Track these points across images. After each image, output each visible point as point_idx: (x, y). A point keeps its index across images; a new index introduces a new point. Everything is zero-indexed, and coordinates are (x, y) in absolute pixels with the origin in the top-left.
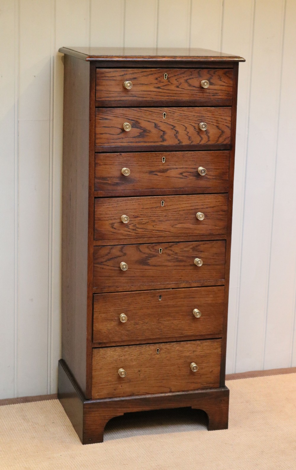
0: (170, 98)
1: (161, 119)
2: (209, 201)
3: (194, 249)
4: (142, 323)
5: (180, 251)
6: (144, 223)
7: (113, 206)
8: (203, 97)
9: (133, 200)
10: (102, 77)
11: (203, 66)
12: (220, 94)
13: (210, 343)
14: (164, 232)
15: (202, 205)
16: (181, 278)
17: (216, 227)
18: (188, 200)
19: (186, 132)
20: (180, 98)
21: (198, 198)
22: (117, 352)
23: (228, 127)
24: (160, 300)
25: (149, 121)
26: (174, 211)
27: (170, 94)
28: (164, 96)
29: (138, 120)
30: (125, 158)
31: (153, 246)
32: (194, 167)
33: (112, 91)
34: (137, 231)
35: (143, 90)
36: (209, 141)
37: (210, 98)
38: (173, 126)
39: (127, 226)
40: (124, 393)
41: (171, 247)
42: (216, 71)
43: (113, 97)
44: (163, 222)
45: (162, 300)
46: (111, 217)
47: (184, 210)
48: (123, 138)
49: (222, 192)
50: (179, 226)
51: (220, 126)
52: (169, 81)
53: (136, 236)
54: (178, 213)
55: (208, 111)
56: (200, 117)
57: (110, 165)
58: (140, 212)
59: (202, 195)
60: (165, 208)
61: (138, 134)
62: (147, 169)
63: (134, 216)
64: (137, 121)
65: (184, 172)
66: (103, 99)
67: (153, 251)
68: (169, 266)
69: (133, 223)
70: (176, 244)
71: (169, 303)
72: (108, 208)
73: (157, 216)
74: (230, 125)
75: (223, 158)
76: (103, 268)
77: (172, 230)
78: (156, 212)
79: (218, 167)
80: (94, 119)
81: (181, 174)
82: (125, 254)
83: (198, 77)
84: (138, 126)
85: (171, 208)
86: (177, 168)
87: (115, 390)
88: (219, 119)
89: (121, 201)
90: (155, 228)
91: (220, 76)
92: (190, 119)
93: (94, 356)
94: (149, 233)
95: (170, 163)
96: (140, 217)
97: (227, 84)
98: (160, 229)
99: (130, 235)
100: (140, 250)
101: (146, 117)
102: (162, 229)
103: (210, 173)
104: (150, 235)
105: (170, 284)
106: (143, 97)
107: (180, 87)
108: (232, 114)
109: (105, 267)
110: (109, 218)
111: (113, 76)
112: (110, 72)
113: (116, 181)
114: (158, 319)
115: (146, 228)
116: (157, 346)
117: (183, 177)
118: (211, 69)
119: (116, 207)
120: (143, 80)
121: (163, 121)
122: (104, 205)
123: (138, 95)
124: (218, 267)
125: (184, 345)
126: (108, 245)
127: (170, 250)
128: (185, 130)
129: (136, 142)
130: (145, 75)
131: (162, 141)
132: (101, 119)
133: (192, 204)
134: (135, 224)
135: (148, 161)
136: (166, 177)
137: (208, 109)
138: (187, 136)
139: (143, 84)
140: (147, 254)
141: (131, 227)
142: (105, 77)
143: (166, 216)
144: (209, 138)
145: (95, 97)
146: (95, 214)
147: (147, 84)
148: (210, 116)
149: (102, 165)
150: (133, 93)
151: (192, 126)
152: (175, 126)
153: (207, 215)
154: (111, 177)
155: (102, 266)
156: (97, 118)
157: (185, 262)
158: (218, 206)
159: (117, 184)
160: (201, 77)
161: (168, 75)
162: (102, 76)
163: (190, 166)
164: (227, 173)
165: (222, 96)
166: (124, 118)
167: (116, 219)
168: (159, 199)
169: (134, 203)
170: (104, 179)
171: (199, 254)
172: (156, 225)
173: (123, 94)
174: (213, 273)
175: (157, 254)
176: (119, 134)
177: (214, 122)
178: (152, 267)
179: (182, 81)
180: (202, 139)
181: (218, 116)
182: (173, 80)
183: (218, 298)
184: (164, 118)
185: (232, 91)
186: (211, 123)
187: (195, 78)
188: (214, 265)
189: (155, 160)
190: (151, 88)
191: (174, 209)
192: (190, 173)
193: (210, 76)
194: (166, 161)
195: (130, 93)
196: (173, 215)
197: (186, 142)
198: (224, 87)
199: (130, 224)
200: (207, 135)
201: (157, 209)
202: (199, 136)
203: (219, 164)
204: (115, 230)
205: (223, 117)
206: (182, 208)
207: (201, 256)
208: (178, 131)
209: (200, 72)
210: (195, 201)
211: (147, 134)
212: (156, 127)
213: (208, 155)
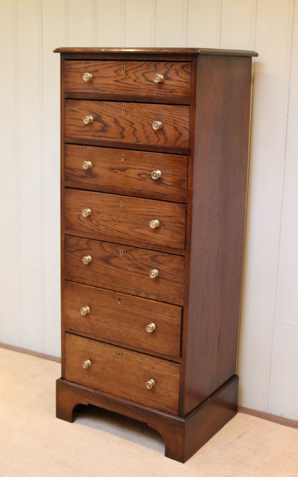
0: (128, 92)
1: (120, 114)
2: (166, 209)
3: (153, 259)
4: (103, 322)
5: (140, 258)
6: (105, 220)
7: (79, 198)
8: (160, 93)
9: (95, 195)
10: (70, 69)
11: (161, 59)
12: (177, 91)
13: (169, 365)
14: (123, 234)
15: (159, 212)
16: (140, 287)
17: (173, 240)
18: (146, 204)
19: (144, 131)
20: (137, 93)
21: (155, 203)
22: (85, 342)
23: (186, 129)
24: (119, 303)
25: (109, 116)
26: (132, 214)
27: (129, 89)
28: (122, 91)
29: (100, 114)
30: (89, 152)
31: (114, 247)
32: (152, 169)
33: (77, 83)
34: (100, 227)
35: (104, 83)
36: (166, 142)
37: (167, 95)
38: (131, 122)
40: (91, 384)
41: (130, 251)
42: (173, 65)
43: (78, 89)
44: (122, 223)
45: (121, 304)
46: (78, 208)
47: (142, 214)
48: (87, 131)
49: (180, 202)
50: (137, 230)
51: (179, 127)
52: (127, 75)
53: (99, 232)
54: (136, 217)
55: (165, 109)
56: (158, 115)
57: (77, 156)
58: (103, 208)
59: (159, 201)
60: (124, 209)
61: (100, 129)
62: (109, 165)
63: (96, 211)
64: (99, 115)
65: (142, 174)
66: (70, 91)
67: (115, 251)
68: (129, 271)
69: (96, 219)
70: (136, 249)
71: (127, 309)
72: (75, 199)
74: (188, 127)
75: (181, 164)
76: (72, 257)
77: (131, 233)
78: (116, 211)
79: (175, 173)
80: (64, 109)
81: (139, 175)
82: (90, 249)
83: (154, 71)
84: (100, 120)
85: (129, 210)
86: (135, 169)
87: (83, 378)
88: (177, 120)
89: (85, 194)
90: (115, 227)
91: (178, 71)
92: (148, 116)
93: (67, 340)
94: (110, 232)
95: (129, 162)
96: (102, 214)
97: (185, 79)
98: (119, 230)
99: (93, 229)
100: (103, 247)
101: (107, 111)
102: (121, 230)
103: (168, 178)
104: (111, 234)
105: (131, 290)
106: (104, 91)
107: (137, 80)
108: (190, 114)
109: (74, 257)
110: (76, 209)
111: (78, 68)
112: (75, 64)
113: (82, 174)
114: (118, 322)
115: (107, 226)
116: (119, 350)
117: (142, 179)
118: (167, 62)
119: (82, 199)
120: (104, 73)
121: (123, 117)
122: (71, 196)
123: (99, 88)
124: (178, 285)
125: (143, 358)
126: (77, 235)
127: (130, 254)
128: (143, 129)
129: (98, 137)
131: (121, 138)
132: (69, 110)
133: (149, 210)
134: (98, 219)
135: (109, 157)
136: (125, 176)
137: (165, 107)
138: (145, 135)
139: (103, 77)
140: (109, 253)
142: (72, 68)
143: (125, 217)
144: (166, 140)
145: (64, 88)
146: (66, 203)
147: (107, 77)
148: (167, 115)
149: (71, 156)
150: (95, 85)
151: (150, 124)
152: (134, 123)
153: (164, 224)
154: (78, 169)
155: (72, 255)
156: (66, 109)
157: (144, 270)
158: (175, 216)
159: (83, 177)
160: (157, 71)
161: (126, 68)
162: (69, 67)
163: (148, 168)
164: (185, 182)
165: (180, 93)
166: (88, 111)
167: (81, 211)
168: (118, 199)
169: (97, 199)
170: (73, 170)
171: (157, 265)
172: (116, 225)
173: (86, 87)
174: (172, 290)
175: (118, 255)
176: (84, 127)
177: (172, 122)
178: (113, 268)
179: (139, 74)
180: (159, 140)
181: (175, 116)
182: (131, 73)
183: (174, 319)
184: (123, 114)
185: (190, 87)
186: (168, 123)
187: (152, 71)
188: (172, 281)
189: (115, 157)
190: (111, 81)
191: (132, 211)
192: (147, 176)
193: (167, 70)
194: (125, 160)
195: (92, 85)
196: (131, 217)
197: (143, 141)
198: (182, 83)
199: (94, 219)
200: (164, 136)
201: (117, 208)
202: (156, 137)
203: (176, 169)
204: (81, 222)
205: (180, 117)
206: (139, 212)
207: (159, 268)
208: (136, 129)
209: (157, 65)
210: (152, 207)
211: (108, 129)
212: (116, 123)
213: (166, 158)
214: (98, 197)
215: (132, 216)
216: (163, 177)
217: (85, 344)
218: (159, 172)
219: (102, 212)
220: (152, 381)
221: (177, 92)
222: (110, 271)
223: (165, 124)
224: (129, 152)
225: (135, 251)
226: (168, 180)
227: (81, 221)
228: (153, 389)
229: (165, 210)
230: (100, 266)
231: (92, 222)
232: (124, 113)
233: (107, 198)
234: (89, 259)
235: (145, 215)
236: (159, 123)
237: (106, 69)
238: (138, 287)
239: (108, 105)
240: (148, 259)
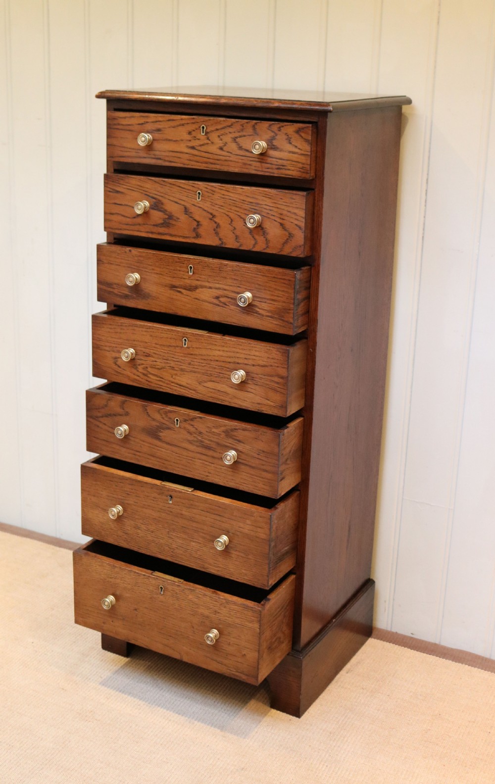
0: (209, 166)
1: (194, 200)
2: (257, 354)
3: (228, 434)
5: (207, 432)
6: (158, 367)
7: (116, 330)
8: (261, 169)
9: (143, 326)
10: (115, 124)
11: (268, 116)
12: (289, 168)
13: (241, 608)
14: (187, 389)
15: (245, 358)
16: (207, 476)
18: (223, 344)
19: (232, 228)
20: (225, 169)
21: (238, 344)
23: (300, 228)
24: (171, 502)
25: (176, 202)
26: (202, 359)
27: (211, 161)
28: (201, 163)
29: (160, 198)
30: (136, 258)
31: (166, 412)
32: (238, 290)
33: (127, 148)
34: (149, 377)
35: (171, 149)
36: (267, 247)
37: (273, 173)
38: (211, 214)
39: (135, 367)
41: (192, 420)
42: (283, 126)
43: (129, 157)
44: (185, 373)
45: (173, 503)
46: (113, 347)
47: (217, 361)
48: (139, 225)
50: (209, 384)
51: (288, 225)
52: (208, 139)
54: (209, 364)
55: (266, 196)
56: (254, 205)
57: (117, 265)
58: (155, 349)
60: (188, 351)
61: (161, 221)
62: (168, 280)
63: (144, 352)
64: (159, 201)
65: (222, 296)
66: (117, 159)
67: (167, 419)
68: (190, 451)
69: (143, 364)
71: (184, 512)
73: (178, 362)
74: (301, 225)
75: (285, 283)
76: (98, 426)
77: (200, 388)
78: (175, 354)
79: (275, 298)
81: (217, 298)
82: (127, 414)
83: (253, 135)
84: (162, 208)
85: (197, 353)
86: (210, 288)
87: (104, 623)
88: (285, 212)
89: (127, 326)
90: (174, 379)
91: (290, 136)
92: (238, 206)
94: (166, 385)
95: (200, 278)
96: (154, 357)
97: (301, 150)
98: (181, 383)
99: (139, 381)
100: (147, 413)
102: (184, 384)
103: (264, 305)
106: (170, 162)
107: (225, 148)
109: (101, 425)
110: (110, 348)
111: (129, 125)
112: (125, 118)
113: (125, 293)
114: (168, 532)
115: (161, 376)
117: (221, 304)
118: (273, 122)
120: (170, 133)
121: (197, 205)
122: (103, 327)
123: (162, 157)
124: (269, 476)
127: (193, 426)
128: (230, 224)
129: (158, 234)
131: (195, 237)
132: (111, 190)
133: (230, 354)
134: (147, 366)
135: (168, 267)
136: (194, 298)
137: (265, 192)
138: (233, 234)
139: (169, 140)
140: (158, 421)
141: (140, 369)
142: (119, 124)
143: (190, 364)
144: (267, 244)
147: (176, 141)
148: (269, 205)
149: (107, 263)
150: (157, 153)
151: (241, 218)
152: (215, 216)
153: (253, 377)
154: (119, 285)
155: (98, 423)
156: (106, 189)
157: (213, 450)
158: (271, 366)
159: (126, 297)
160: (258, 135)
161: (206, 128)
162: (115, 122)
163: (231, 287)
164: (290, 311)
165: (293, 171)
166: (142, 193)
167: (119, 352)
168: (180, 335)
169: (145, 333)
170: (110, 285)
171: (236, 444)
172: (176, 374)
173: (142, 154)
174: (259, 483)
175: (172, 426)
176: (134, 218)
177: (277, 217)
178: (165, 445)
179: (228, 139)
180: (256, 243)
181: (283, 207)
182: (214, 136)
183: (259, 530)
184: (197, 200)
185: (309, 163)
186: (271, 217)
187: (248, 136)
188: (260, 469)
189: (178, 268)
190: (182, 147)
191: (202, 355)
192: (230, 300)
193: (273, 134)
194: (193, 273)
195: (152, 152)
196: (200, 364)
197: (230, 244)
198: (296, 155)
199: (139, 365)
200: (264, 237)
201: (178, 350)
202: (252, 238)
203: (276, 292)
204: (119, 369)
205: (290, 209)
206: (214, 357)
207: (239, 448)
208: (219, 224)
209: (256, 127)
210: (234, 350)
211: (174, 222)
212: (187, 213)
213: (259, 274)
214: (146, 331)
215: (202, 363)
216: (255, 303)
217: (105, 571)
218: (248, 295)
219: (154, 355)
220: (215, 631)
221: (289, 170)
222: (158, 450)
223: (265, 218)
224: (201, 262)
225: (200, 420)
226: (264, 307)
227: (119, 367)
228: (216, 646)
229: (254, 356)
230: (144, 441)
231: (136, 368)
232: (199, 198)
233: (161, 333)
234: (125, 431)
235: (224, 362)
236: (257, 217)
237: (173, 127)
238: (203, 476)
239: (174, 185)
240: (220, 434)
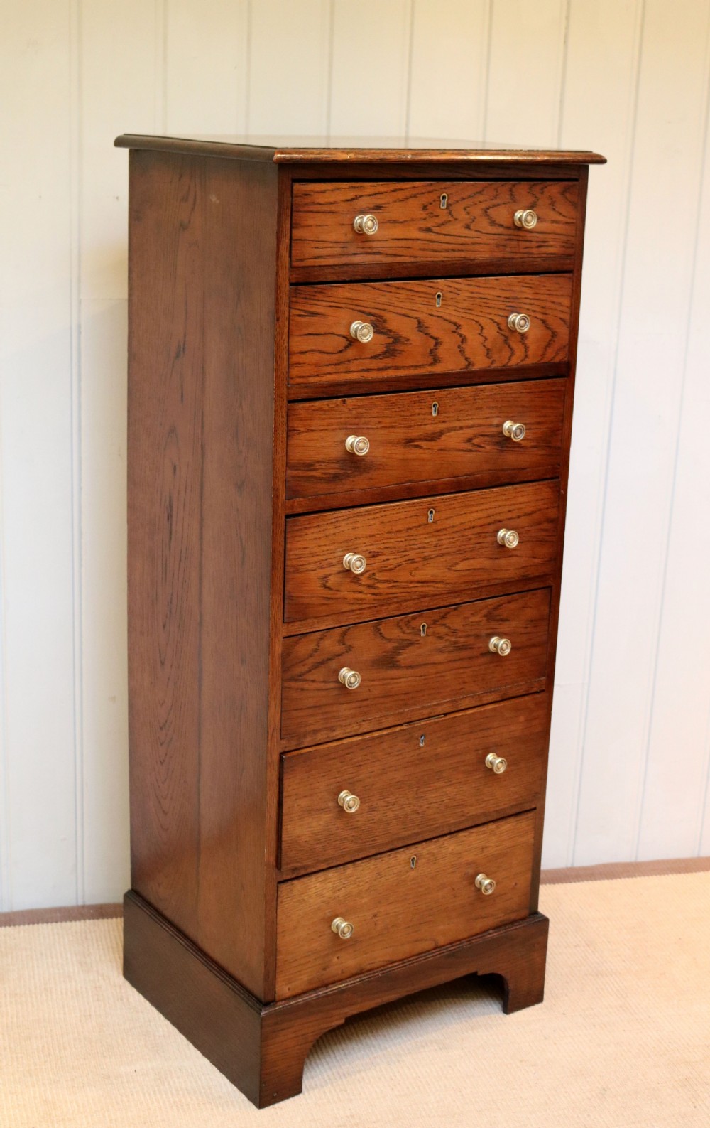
0: (452, 254)
1: (432, 307)
2: (523, 499)
3: (490, 617)
4: (385, 806)
5: (463, 625)
6: (392, 566)
7: (327, 532)
8: (517, 250)
9: (368, 513)
10: (306, 204)
11: (522, 175)
12: (551, 243)
13: (514, 824)
14: (432, 584)
15: (510, 511)
16: (462, 689)
17: (535, 560)
18: (482, 501)
19: (481, 339)
20: (472, 256)
21: (502, 495)
22: (329, 881)
23: (564, 320)
24: (421, 745)
25: (405, 315)
26: (453, 532)
27: (452, 246)
28: (438, 251)
29: (382, 313)
30: (354, 412)
31: (408, 621)
32: (496, 421)
33: (326, 242)
34: (378, 588)
35: (396, 236)
36: (526, 357)
37: (531, 254)
38: (455, 324)
39: (356, 580)
40: (343, 972)
41: (444, 617)
42: (546, 187)
43: (328, 256)
44: (430, 561)
45: (425, 745)
46: (322, 560)
47: (473, 527)
48: (350, 361)
49: (548, 477)
50: (462, 566)
51: (550, 320)
52: (450, 214)
53: (375, 600)
54: (463, 536)
55: (527, 285)
56: (512, 300)
57: (322, 430)
58: (384, 541)
59: (510, 487)
60: (435, 527)
61: (382, 349)
62: (400, 433)
63: (370, 552)
64: (381, 317)
65: (475, 436)
66: (308, 263)
67: (408, 631)
68: (439, 664)
69: (368, 571)
70: (455, 609)
71: (439, 750)
72: (316, 539)
73: (419, 548)
74: (567, 317)
75: (553, 397)
76: (302, 690)
77: (449, 576)
78: (417, 537)
79: (542, 419)
80: (286, 315)
81: (470, 440)
82: (351, 649)
83: (509, 203)
84: (384, 328)
85: (447, 526)
86: (461, 428)
87: (324, 969)
88: (548, 304)
89: (344, 520)
90: (414, 576)
91: (554, 200)
92: (490, 305)
93: (282, 902)
94: (401, 590)
95: (447, 417)
96: (384, 555)
97: (566, 217)
98: (423, 578)
99: (360, 599)
100: (381, 634)
101: (401, 305)
102: (428, 578)
104: (404, 594)
105: (442, 704)
106: (395, 256)
107: (471, 227)
108: (572, 290)
110: (318, 563)
111: (331, 203)
112: (324, 192)
113: (334, 471)
114: (417, 790)
115: (395, 580)
116: (411, 852)
117: (474, 449)
118: (534, 182)
119: (334, 534)
120: (396, 211)
121: (435, 313)
122: (306, 534)
123: (384, 249)
124: (535, 651)
125: (464, 839)
126: (315, 630)
127: (444, 625)
128: (479, 334)
129: (379, 370)
130: (400, 198)
131: (432, 363)
132: (303, 313)
133: (489, 512)
134: (373, 571)
135: (402, 413)
136: (439, 450)
137: (526, 281)
138: (483, 348)
139: (395, 222)
140: (396, 640)
141: (364, 581)
142: (313, 204)
143: (436, 546)
144: (526, 352)
145: (290, 256)
146: (287, 557)
147: (405, 222)
148: (530, 297)
149: (303, 432)
150: (373, 244)
151: (495, 322)
152: (460, 325)
154: (323, 462)
155: (300, 684)
156: (293, 311)
157: (471, 648)
158: (540, 510)
159: (336, 478)
160: (515, 201)
161: (448, 198)
162: (306, 201)
163: (488, 420)
164: (557, 433)
165: (557, 247)
166: (353, 309)
168: (424, 507)
169: (372, 522)
170: (308, 466)
171: (499, 626)
172: (416, 569)
173: (352, 249)
174: (527, 666)
175: (416, 638)
176: (341, 352)
177: (539, 312)
178: (406, 672)
179: (477, 211)
180: (513, 353)
181: (545, 297)
182: (460, 210)
184: (437, 306)
185: (574, 234)
186: (531, 313)
187: (504, 204)
188: (528, 646)
189: (418, 411)
190: (413, 231)
191: (454, 526)
192: (486, 438)
193: (533, 199)
194: (438, 413)
196: (451, 540)
197: (480, 363)
200: (523, 344)
201: (421, 530)
202: (507, 348)
204: (330, 592)
205: (554, 299)
206: (469, 524)
207: (501, 630)
208: (465, 336)
209: (514, 190)
210: (496, 504)
211: (402, 348)
212: (421, 329)
213: (524, 391)
214: (374, 519)
215: (453, 538)
217: (331, 885)
218: (509, 424)
219: (386, 550)
221: (551, 246)
222: (396, 683)
224: (450, 394)
225: (456, 612)
226: (528, 436)
227: (330, 589)
229: (521, 503)
230: (372, 680)
232: (438, 304)
233: (397, 513)
235: (481, 526)
237: (402, 201)
239: (403, 288)
240: (481, 621)
